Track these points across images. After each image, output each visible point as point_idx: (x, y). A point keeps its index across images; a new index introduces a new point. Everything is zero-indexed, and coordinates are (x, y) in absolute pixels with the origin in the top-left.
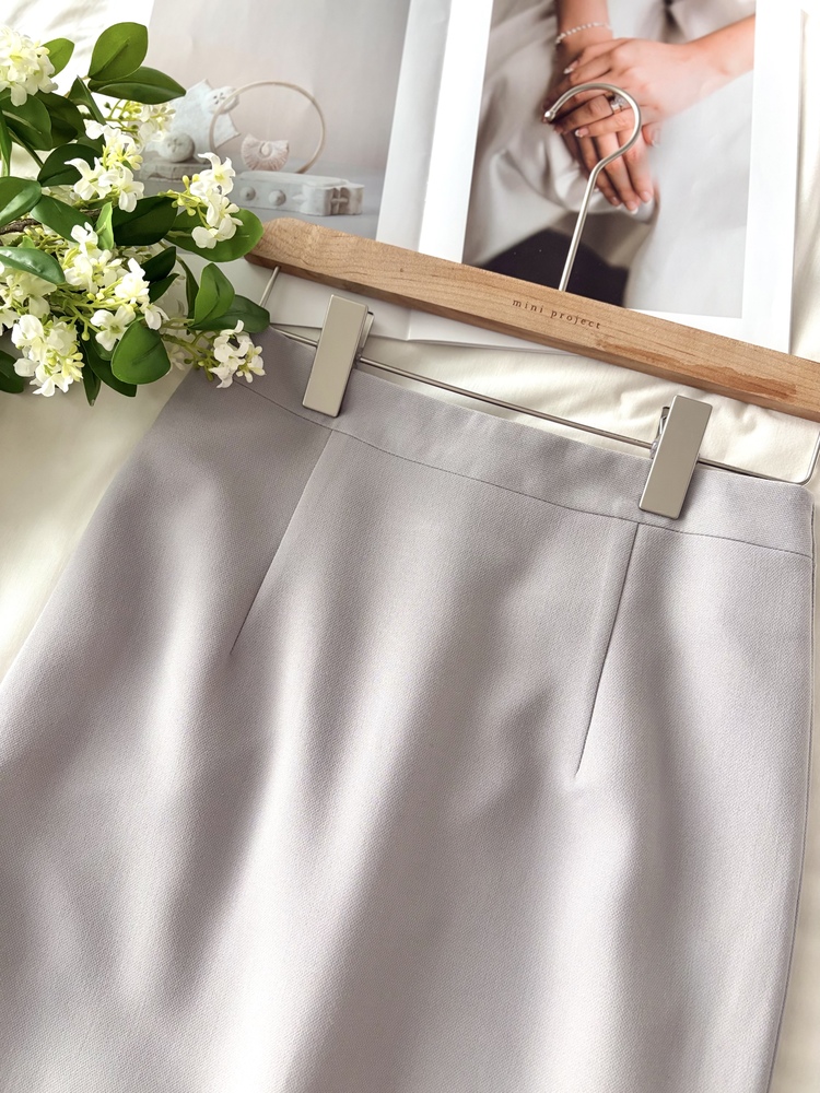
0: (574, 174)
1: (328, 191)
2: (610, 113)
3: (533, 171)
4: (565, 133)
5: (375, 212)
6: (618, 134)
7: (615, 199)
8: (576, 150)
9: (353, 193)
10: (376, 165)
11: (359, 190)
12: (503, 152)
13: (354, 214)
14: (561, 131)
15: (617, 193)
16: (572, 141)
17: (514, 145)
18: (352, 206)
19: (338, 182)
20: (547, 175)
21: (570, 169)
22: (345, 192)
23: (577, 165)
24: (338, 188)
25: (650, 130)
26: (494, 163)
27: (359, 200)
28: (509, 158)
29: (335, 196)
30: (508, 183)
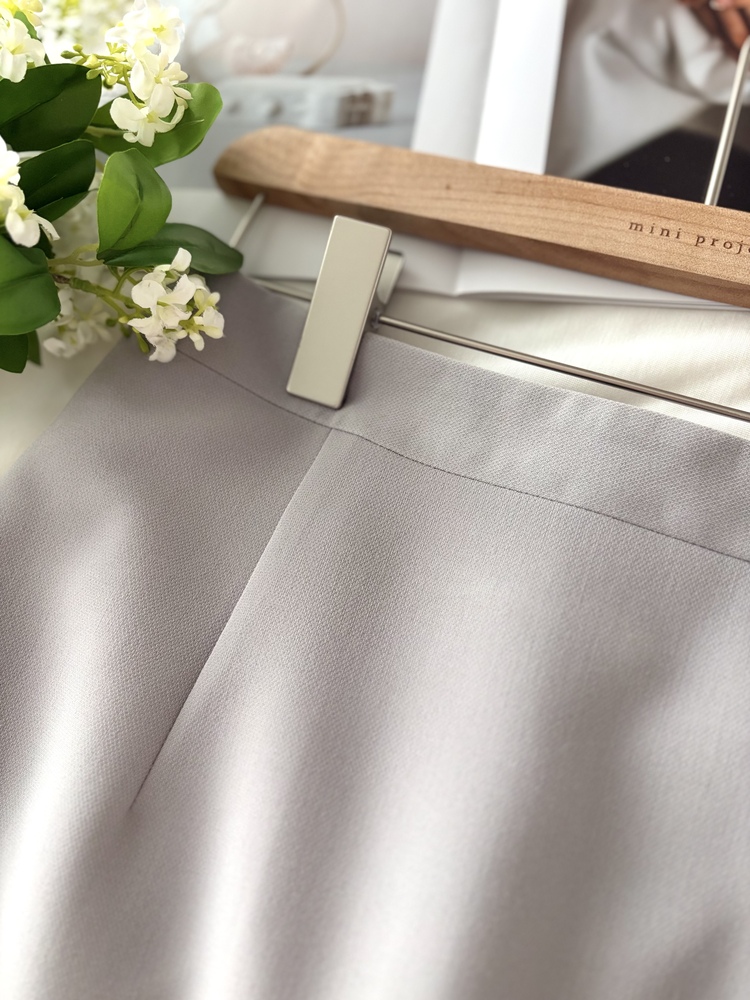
0: (714, 55)
1: (343, 98)
3: (649, 53)
4: (697, 6)
5: (410, 119)
8: (716, 27)
9: (379, 98)
11: (388, 93)
12: (604, 31)
13: (380, 124)
18: (377, 114)
19: (357, 84)
20: (672, 59)
21: (708, 48)
22: (367, 97)
23: (718, 43)
24: (357, 92)
26: (590, 46)
27: (389, 105)
28: (612, 40)
29: (351, 103)
30: (611, 70)
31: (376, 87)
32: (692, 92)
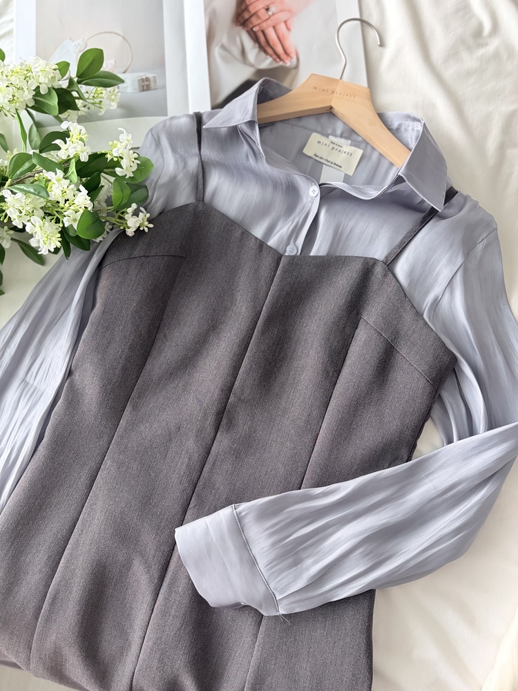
0: (256, 50)
1: (139, 80)
2: (268, 17)
3: (236, 51)
4: (249, 30)
5: (164, 87)
6: (274, 27)
7: (278, 60)
8: (255, 38)
9: (152, 79)
10: (161, 64)
11: (154, 77)
12: (220, 44)
13: (154, 89)
14: (246, 29)
15: (279, 56)
16: (252, 34)
17: (225, 40)
18: (152, 85)
19: (143, 75)
20: (243, 52)
21: (254, 47)
22: (147, 79)
23: (257, 45)
24: (144, 77)
25: (289, 23)
26: (217, 51)
27: (155, 82)
28: (223, 47)
29: (143, 82)
31: (150, 76)
32: (252, 65)
